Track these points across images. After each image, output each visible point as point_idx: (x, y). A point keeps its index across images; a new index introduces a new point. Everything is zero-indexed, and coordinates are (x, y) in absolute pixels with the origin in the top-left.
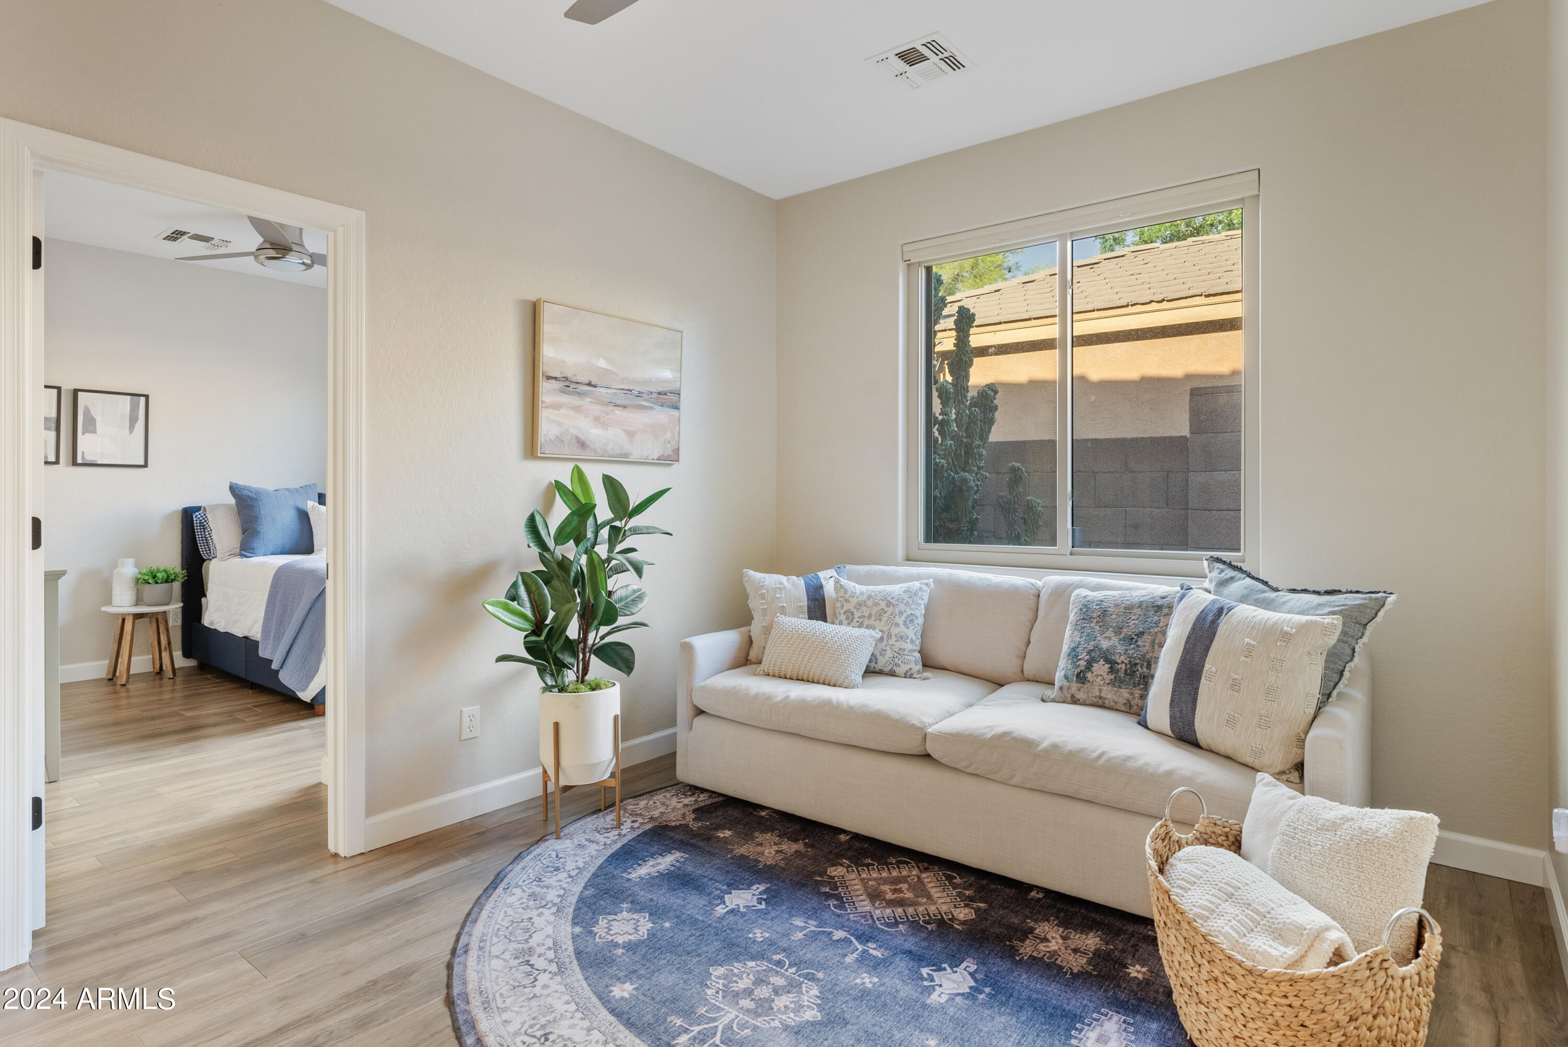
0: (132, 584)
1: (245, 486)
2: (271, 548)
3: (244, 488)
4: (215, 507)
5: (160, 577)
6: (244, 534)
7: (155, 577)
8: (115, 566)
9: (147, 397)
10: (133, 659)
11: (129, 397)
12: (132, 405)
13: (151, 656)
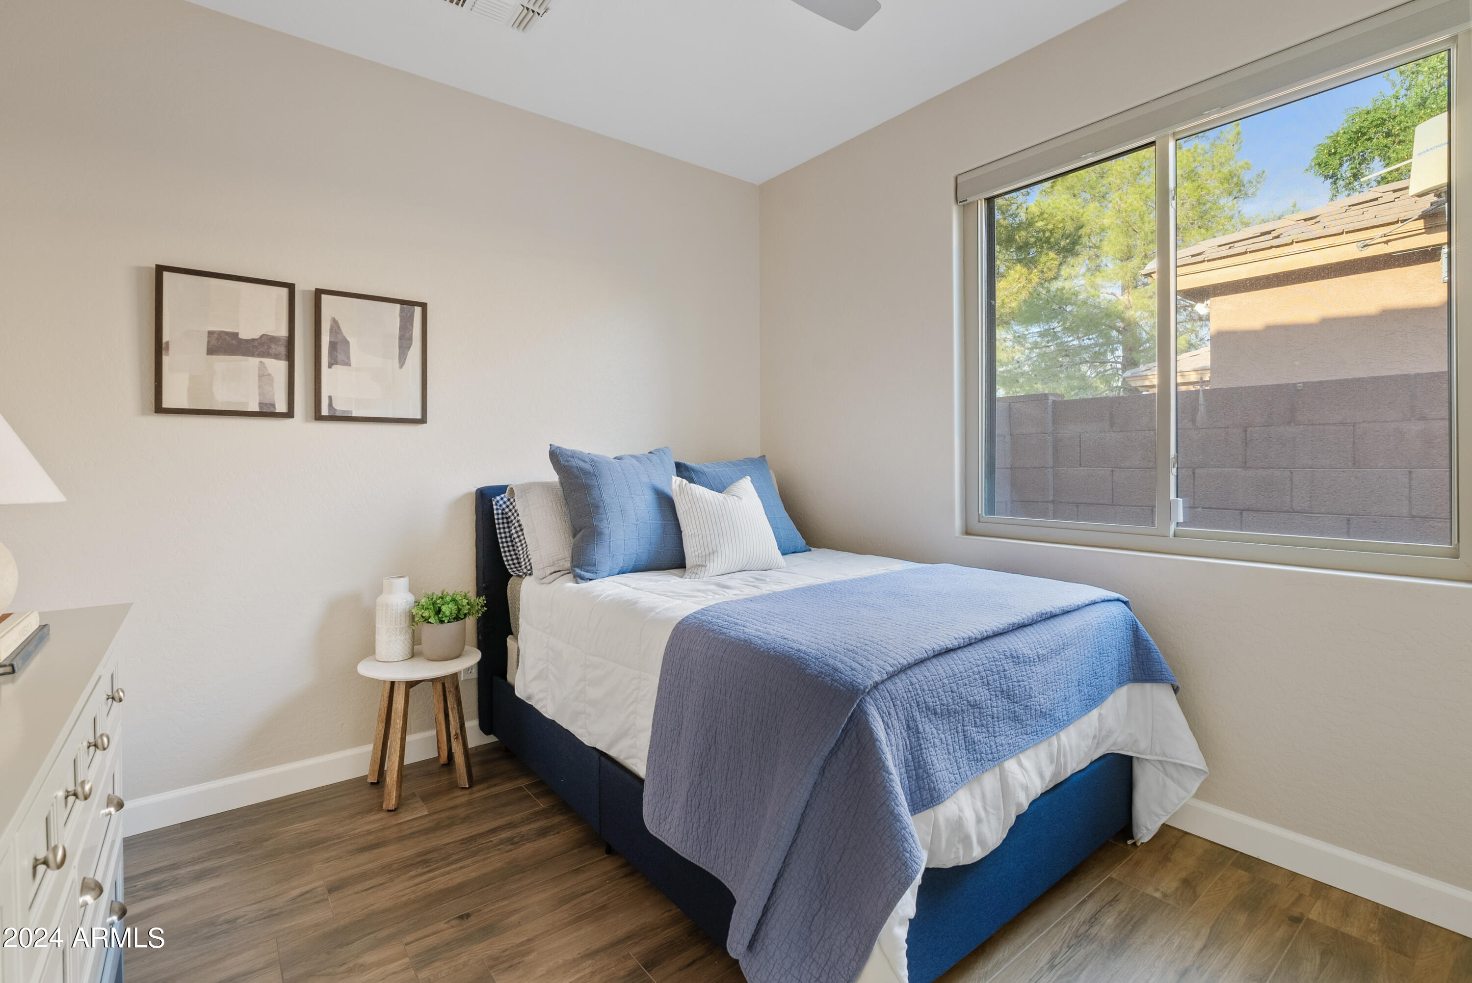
0: (404, 623)
1: (573, 452)
2: (620, 563)
3: (574, 455)
4: (528, 488)
5: (448, 613)
6: (574, 536)
7: (438, 611)
8: (379, 591)
9: (424, 306)
10: (409, 738)
11: (398, 306)
12: (402, 318)
13: (434, 732)
